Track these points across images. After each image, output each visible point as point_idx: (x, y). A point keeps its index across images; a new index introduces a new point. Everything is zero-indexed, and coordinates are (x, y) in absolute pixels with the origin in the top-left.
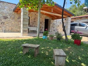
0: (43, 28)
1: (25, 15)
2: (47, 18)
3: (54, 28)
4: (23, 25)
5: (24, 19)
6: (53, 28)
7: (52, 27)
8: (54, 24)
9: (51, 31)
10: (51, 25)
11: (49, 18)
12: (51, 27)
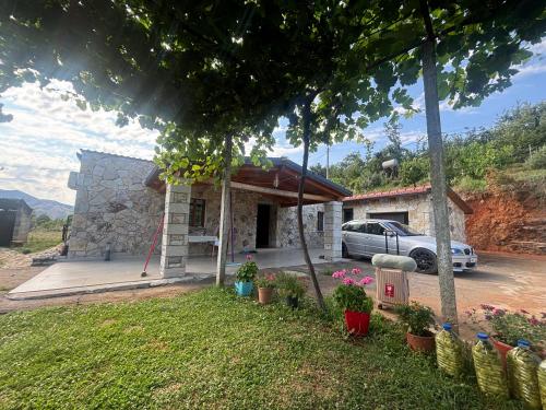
0: (250, 235)
1: (179, 202)
2: (263, 203)
3: (289, 233)
4: (171, 236)
5: (172, 215)
6: (286, 235)
7: (284, 230)
8: (288, 219)
9: (278, 243)
10: (280, 224)
11: (271, 203)
12: (279, 230)
